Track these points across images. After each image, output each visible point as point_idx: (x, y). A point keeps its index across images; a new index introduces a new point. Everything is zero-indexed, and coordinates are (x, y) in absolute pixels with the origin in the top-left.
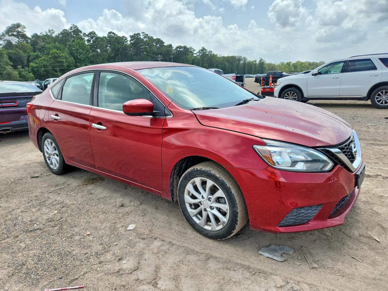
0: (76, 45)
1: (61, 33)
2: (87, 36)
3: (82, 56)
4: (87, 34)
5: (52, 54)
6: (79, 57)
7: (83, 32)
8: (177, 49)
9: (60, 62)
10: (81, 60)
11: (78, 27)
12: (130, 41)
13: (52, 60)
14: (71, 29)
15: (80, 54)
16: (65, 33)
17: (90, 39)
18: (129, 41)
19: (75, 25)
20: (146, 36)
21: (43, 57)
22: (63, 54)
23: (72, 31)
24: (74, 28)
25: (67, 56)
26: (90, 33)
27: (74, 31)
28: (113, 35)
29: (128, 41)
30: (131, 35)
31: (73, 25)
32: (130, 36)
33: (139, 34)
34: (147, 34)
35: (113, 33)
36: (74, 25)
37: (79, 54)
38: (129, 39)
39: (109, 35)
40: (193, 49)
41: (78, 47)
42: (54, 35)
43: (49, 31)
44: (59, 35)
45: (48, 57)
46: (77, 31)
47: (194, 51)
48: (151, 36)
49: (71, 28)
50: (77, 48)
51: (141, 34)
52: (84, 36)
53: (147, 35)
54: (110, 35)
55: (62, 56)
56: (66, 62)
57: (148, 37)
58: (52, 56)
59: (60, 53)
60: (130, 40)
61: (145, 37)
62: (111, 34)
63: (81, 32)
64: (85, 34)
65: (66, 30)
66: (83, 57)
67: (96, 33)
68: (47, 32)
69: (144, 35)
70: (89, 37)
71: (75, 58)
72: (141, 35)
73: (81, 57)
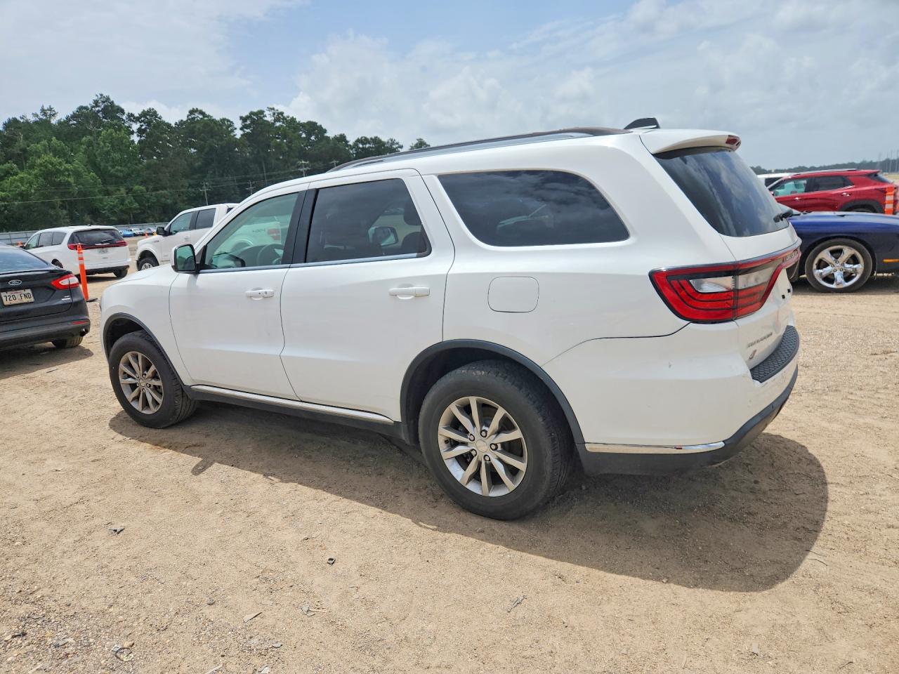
0: (105, 143)
1: (74, 116)
2: (137, 119)
3: (119, 168)
4: (136, 115)
5: (41, 165)
6: (112, 171)
7: (126, 112)
8: (357, 145)
9: (60, 184)
10: (117, 177)
11: (112, 99)
12: (241, 129)
13: (41, 179)
14: (97, 106)
15: (113, 162)
16: (82, 115)
17: (143, 127)
18: (238, 129)
19: (105, 95)
20: (279, 116)
21: (21, 175)
22: (68, 166)
23: (97, 109)
24: (103, 102)
25: (80, 169)
26: (144, 114)
27: (104, 110)
28: (201, 117)
29: (236, 129)
30: (244, 116)
31: (99, 96)
32: (241, 118)
33: (261, 112)
34: (280, 111)
35: (202, 113)
36: (101, 95)
37: (110, 163)
38: (238, 124)
39: (190, 117)
40: (397, 144)
41: (108, 147)
42: (54, 121)
43: (43, 111)
44: (68, 119)
45: (30, 174)
46: (111, 110)
47: (399, 149)
48: (291, 116)
49: (96, 102)
50: (105, 149)
51: (267, 113)
52: (130, 120)
53: (282, 113)
54: (193, 116)
55: (67, 170)
56: (75, 183)
57: (284, 118)
58: (41, 170)
59: (60, 163)
60: (241, 126)
61: (277, 120)
62: (197, 114)
63: (122, 111)
64: (132, 115)
65: (86, 108)
66: (121, 171)
67: (160, 113)
68: (39, 113)
69: (274, 114)
70: (142, 124)
71: (102, 173)
72: (268, 116)
73: (117, 171)
